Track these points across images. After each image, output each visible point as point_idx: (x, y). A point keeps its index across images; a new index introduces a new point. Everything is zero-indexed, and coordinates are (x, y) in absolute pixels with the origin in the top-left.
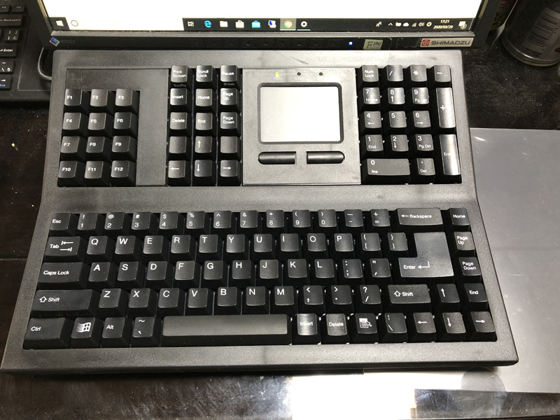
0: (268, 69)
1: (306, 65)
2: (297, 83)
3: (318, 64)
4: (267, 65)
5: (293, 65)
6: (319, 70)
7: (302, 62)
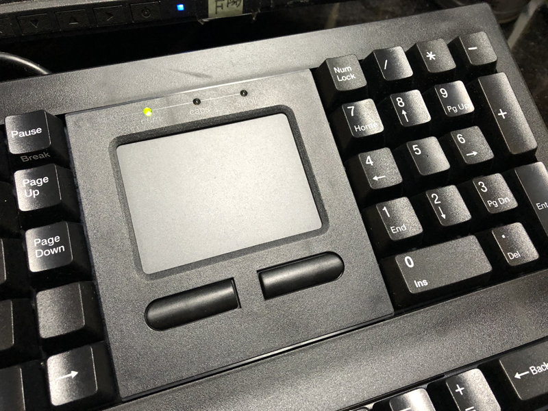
0: (124, 104)
1: (206, 80)
2: (198, 122)
3: (232, 73)
4: (121, 95)
5: (178, 85)
6: (238, 86)
7: (197, 75)
